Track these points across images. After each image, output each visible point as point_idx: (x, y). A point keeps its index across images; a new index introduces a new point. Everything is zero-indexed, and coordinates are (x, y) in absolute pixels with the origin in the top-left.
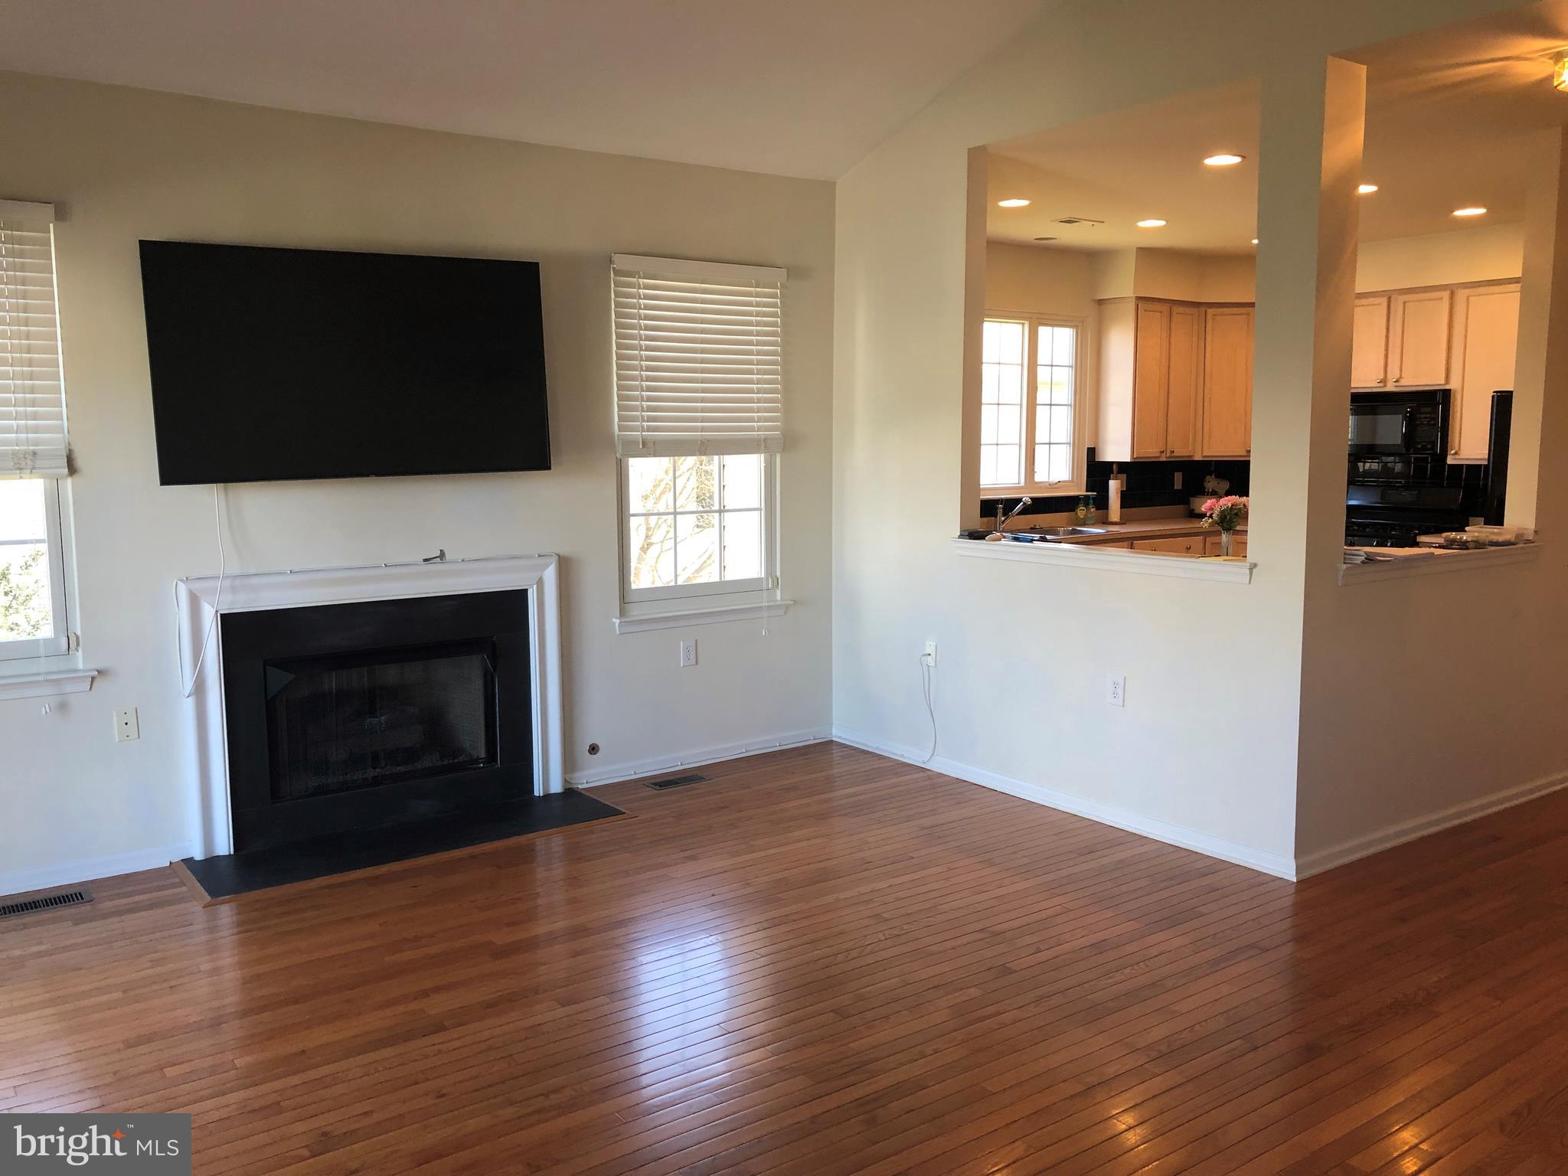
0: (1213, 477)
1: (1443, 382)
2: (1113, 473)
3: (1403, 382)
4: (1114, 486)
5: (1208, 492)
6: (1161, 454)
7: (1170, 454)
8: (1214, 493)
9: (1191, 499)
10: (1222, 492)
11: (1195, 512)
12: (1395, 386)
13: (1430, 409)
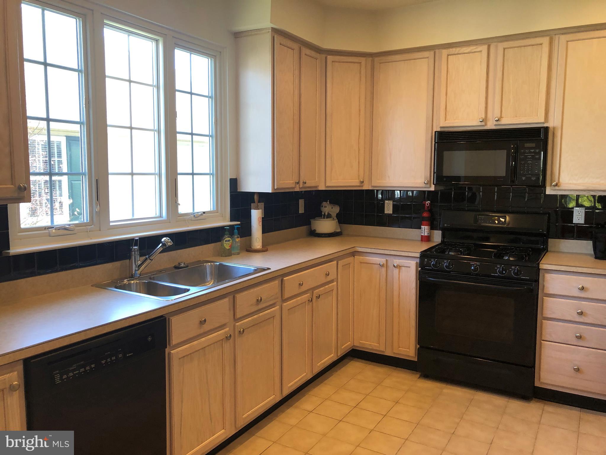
0: (328, 202)
1: (543, 121)
2: (254, 202)
3: (504, 121)
4: (256, 215)
5: (325, 215)
6: (296, 185)
7: (303, 185)
8: (329, 216)
9: (312, 221)
10: (334, 215)
11: (316, 232)
12: (495, 125)
13: (533, 145)
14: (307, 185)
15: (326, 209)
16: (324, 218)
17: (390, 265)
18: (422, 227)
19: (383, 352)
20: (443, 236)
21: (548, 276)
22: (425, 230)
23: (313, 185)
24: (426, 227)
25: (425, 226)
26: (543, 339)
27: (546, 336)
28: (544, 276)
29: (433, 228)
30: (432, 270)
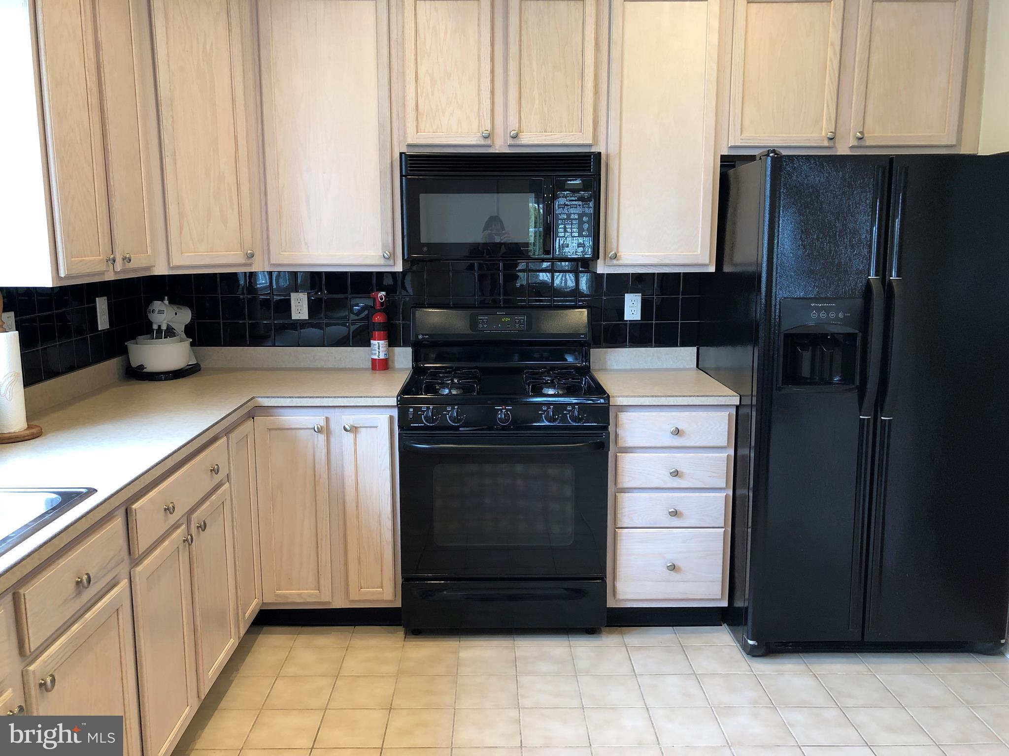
0: (166, 302)
1: (590, 141)
3: (525, 138)
5: (160, 329)
6: (108, 266)
7: (124, 264)
8: (170, 332)
9: (131, 346)
10: (180, 328)
11: (145, 370)
12: (510, 146)
14: (131, 265)
15: (163, 316)
16: (159, 337)
17: (335, 427)
18: (372, 342)
19: (329, 603)
20: (416, 358)
21: (625, 418)
22: (379, 349)
23: (144, 263)
24: (382, 342)
25: (379, 341)
26: (619, 526)
27: (624, 521)
28: (616, 417)
29: (393, 342)
30: (425, 428)
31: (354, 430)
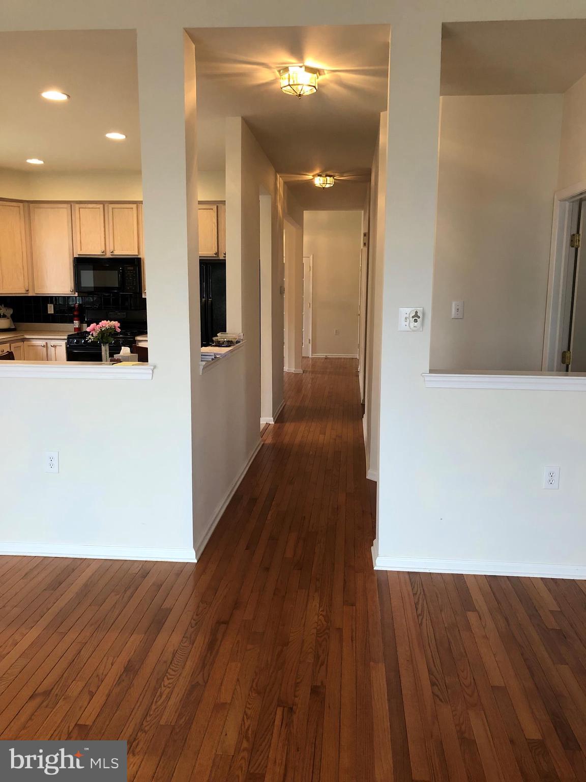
0: (3, 306)
1: (137, 254)
3: (116, 253)
5: (1, 315)
8: (4, 316)
10: (8, 315)
12: (111, 255)
13: (132, 268)
17: (49, 346)
22: (76, 324)
25: (76, 321)
29: (81, 322)
30: (74, 346)
31: (55, 346)
